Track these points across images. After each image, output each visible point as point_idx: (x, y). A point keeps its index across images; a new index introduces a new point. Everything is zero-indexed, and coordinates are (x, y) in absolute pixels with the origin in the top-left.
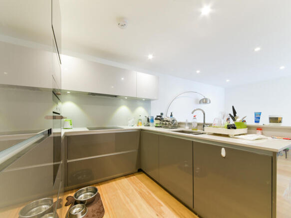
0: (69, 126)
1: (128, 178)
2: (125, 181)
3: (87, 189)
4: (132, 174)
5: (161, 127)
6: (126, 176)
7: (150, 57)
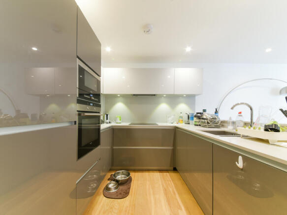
0: (119, 121)
1: (161, 173)
2: (157, 175)
3: (123, 173)
4: (167, 171)
5: (200, 125)
6: (160, 171)
7: (188, 49)
